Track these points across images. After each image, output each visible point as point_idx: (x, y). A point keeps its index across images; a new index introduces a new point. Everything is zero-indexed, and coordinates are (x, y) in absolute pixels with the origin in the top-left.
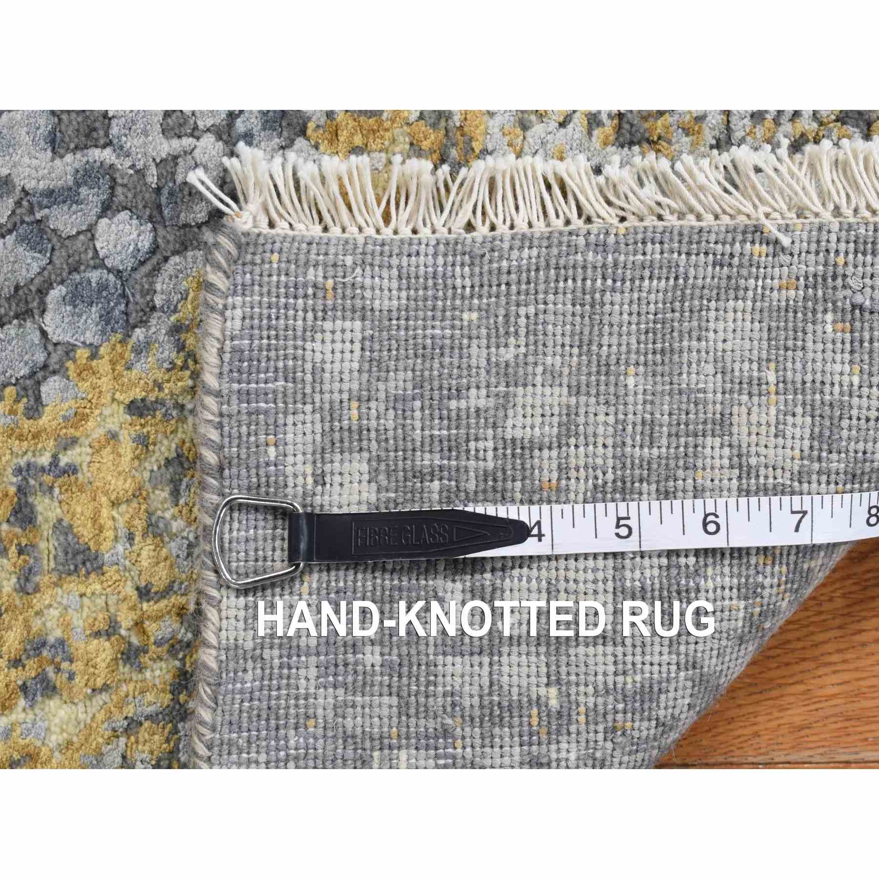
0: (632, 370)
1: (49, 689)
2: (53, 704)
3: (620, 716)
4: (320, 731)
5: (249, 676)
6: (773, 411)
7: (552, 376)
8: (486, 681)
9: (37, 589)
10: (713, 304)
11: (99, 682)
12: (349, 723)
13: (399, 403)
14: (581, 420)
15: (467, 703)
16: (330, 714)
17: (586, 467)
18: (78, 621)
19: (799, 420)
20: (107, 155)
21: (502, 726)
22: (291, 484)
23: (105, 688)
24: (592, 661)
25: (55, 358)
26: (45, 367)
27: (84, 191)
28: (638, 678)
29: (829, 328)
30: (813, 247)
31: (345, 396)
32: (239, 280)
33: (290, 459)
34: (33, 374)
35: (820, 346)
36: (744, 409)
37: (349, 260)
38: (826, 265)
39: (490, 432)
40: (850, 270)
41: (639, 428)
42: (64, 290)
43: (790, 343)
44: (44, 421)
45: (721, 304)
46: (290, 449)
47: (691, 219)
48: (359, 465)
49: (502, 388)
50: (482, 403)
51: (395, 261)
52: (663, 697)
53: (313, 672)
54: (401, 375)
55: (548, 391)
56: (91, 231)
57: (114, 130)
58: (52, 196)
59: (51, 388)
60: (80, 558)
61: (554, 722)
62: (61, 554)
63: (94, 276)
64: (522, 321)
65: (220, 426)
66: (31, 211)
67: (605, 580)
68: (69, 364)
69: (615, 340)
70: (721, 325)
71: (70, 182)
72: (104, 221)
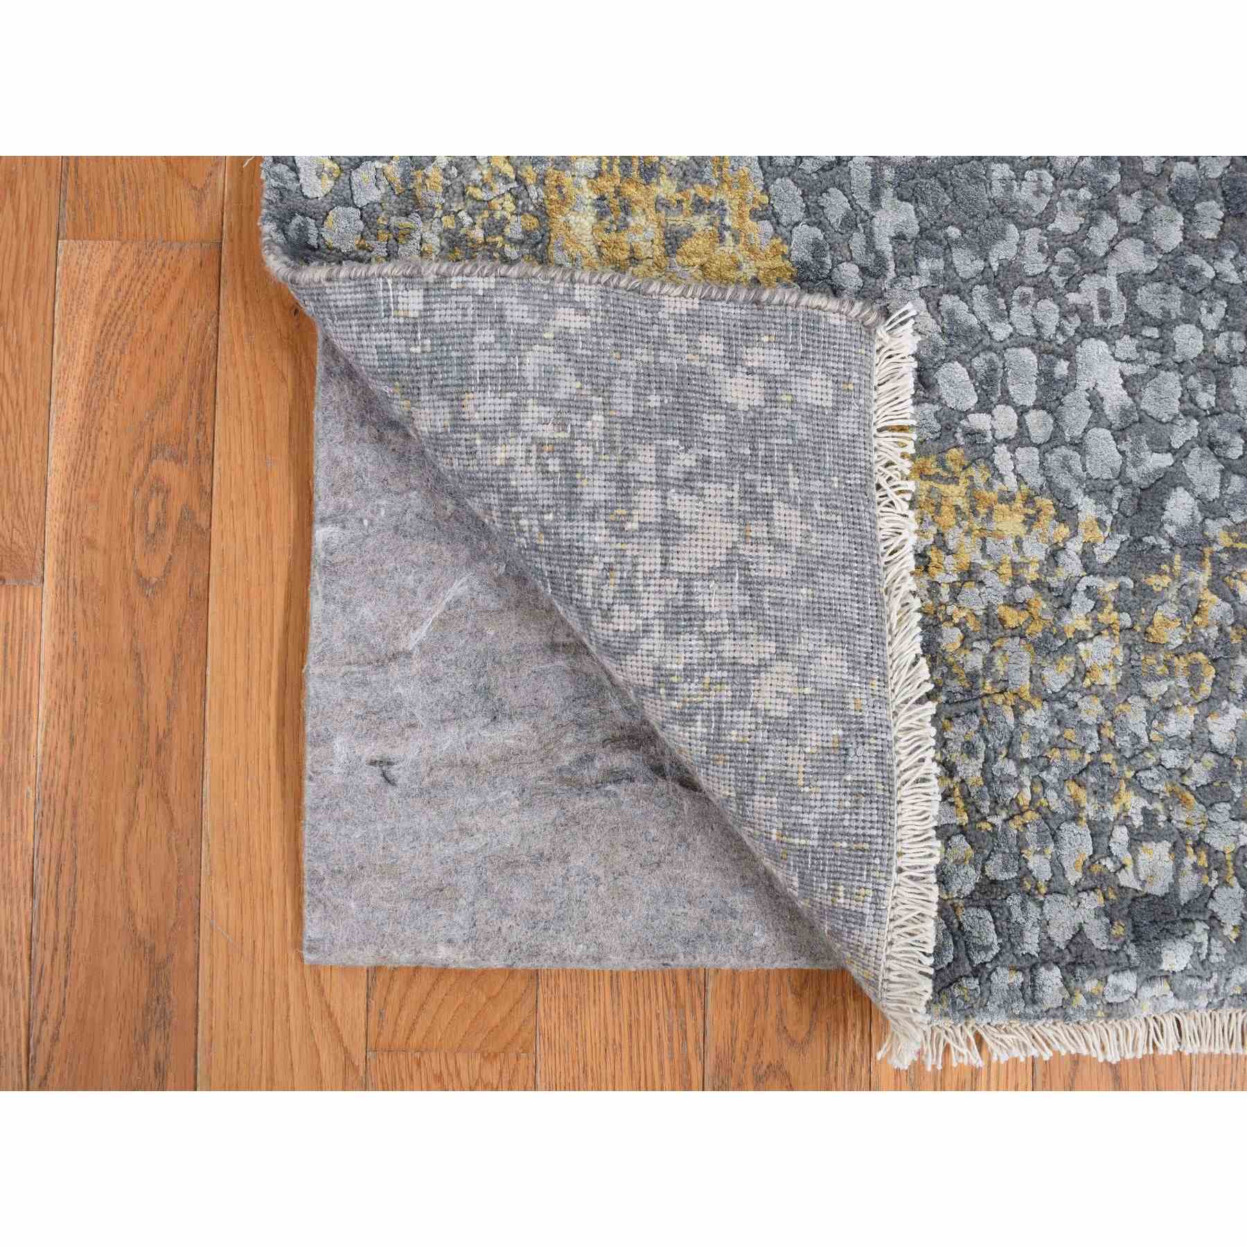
0: (810, 592)
1: (601, 216)
2: (592, 219)
3: (619, 574)
4: (613, 361)
5: (643, 314)
6: (790, 690)
7: (806, 536)
8: (642, 478)
9: (657, 211)
10: (845, 651)
11: (604, 251)
12: (618, 382)
13: (790, 430)
14: (783, 555)
15: (629, 464)
16: (622, 369)
17: (758, 557)
18: (638, 239)
19: (786, 708)
20: (891, 274)
21: (617, 488)
22: (749, 350)
23: (600, 254)
24: (652, 554)
25: (784, 230)
26: (778, 223)
27: (873, 256)
28: (641, 588)
29: (835, 732)
30: (878, 722)
31: (793, 392)
32: (854, 325)
33: (761, 351)
34: (774, 214)
35: (824, 725)
36: (790, 670)
37: (862, 402)
38: (870, 731)
39: (776, 491)
40: (867, 747)
41: (779, 595)
42: (821, 238)
43: (826, 705)
44: (749, 221)
45: (845, 657)
46: (767, 351)
47: (889, 638)
48: (758, 400)
49: (800, 501)
50: (791, 486)
51: (862, 433)
52: (627, 607)
53: (645, 358)
54: (805, 432)
55: (799, 533)
56: (851, 260)
57: (906, 279)
58: (870, 235)
59: (767, 227)
60: (673, 241)
61: (618, 525)
62: (677, 228)
63: (828, 260)
64: (834, 518)
65: (780, 304)
66: (862, 221)
67: (696, 567)
68: (780, 240)
69: (825, 581)
70: (834, 656)
71: (878, 248)
72: (856, 269)
